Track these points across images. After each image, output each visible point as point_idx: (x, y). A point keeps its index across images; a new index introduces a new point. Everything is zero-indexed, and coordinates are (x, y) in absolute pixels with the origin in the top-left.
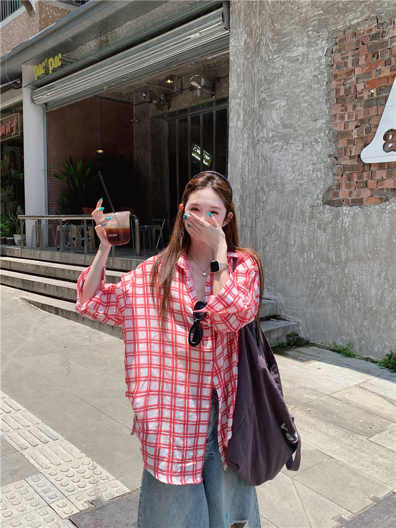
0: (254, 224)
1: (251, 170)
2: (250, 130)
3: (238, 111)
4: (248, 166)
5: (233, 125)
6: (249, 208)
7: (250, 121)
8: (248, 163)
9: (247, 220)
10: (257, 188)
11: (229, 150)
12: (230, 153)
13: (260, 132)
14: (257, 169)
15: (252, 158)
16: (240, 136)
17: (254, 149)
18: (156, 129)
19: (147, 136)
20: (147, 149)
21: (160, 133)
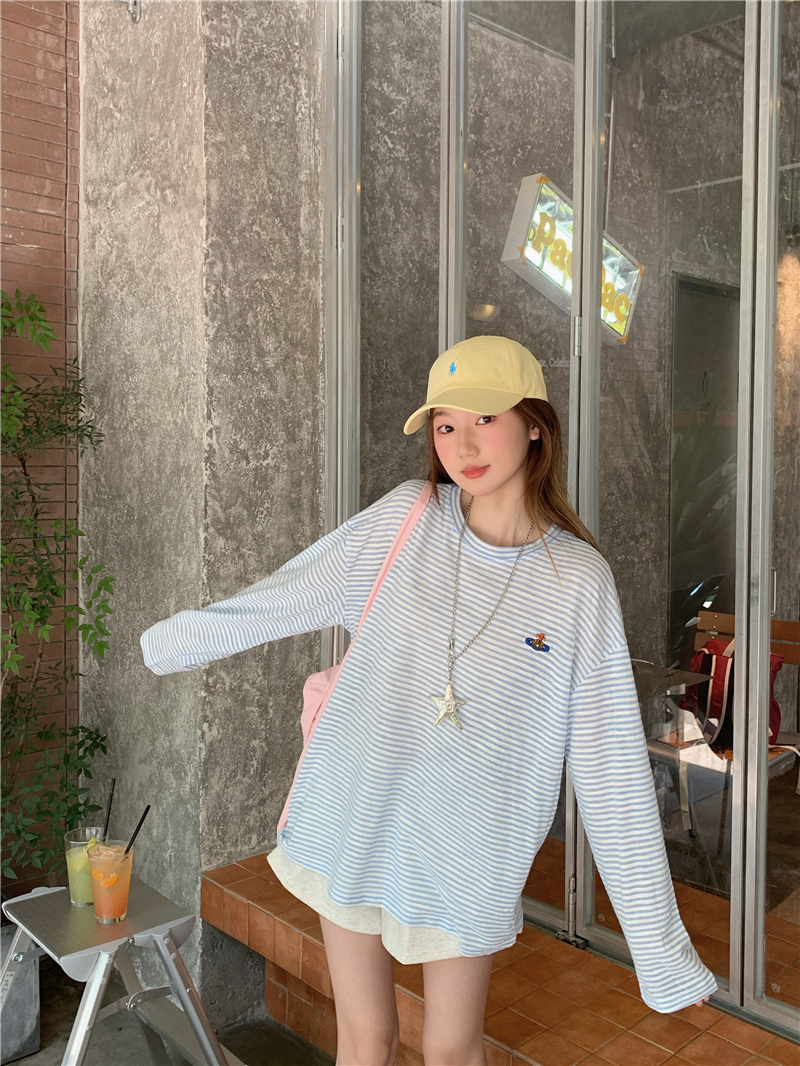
18: (252, 13)
19: (176, 80)
20: (174, 187)
21: (289, 58)
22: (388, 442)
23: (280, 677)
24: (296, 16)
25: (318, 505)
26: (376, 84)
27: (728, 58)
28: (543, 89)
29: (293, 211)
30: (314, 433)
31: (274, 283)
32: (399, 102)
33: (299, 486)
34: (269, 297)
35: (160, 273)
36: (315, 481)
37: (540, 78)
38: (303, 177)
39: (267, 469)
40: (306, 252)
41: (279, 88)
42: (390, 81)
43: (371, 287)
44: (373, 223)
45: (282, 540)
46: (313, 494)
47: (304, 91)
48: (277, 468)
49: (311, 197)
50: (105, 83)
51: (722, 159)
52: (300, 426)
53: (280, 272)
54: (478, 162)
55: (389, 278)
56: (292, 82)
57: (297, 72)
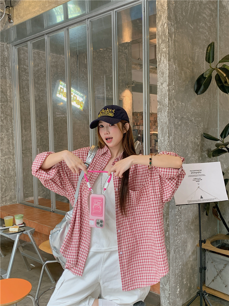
22: (28, 132)
23: (8, 175)
24: (5, 56)
25: (14, 143)
26: (22, 66)
27: (108, 50)
28: (61, 62)
29: (6, 92)
30: (12, 130)
32: (28, 69)
33: (9, 140)
36: (13, 139)
37: (60, 60)
38: (8, 85)
39: (2, 137)
40: (9, 99)
41: (2, 69)
42: (25, 65)
43: (23, 104)
44: (23, 92)
45: (6, 150)
46: (12, 141)
47: (7, 70)
48: (5, 137)
49: (10, 89)
51: (107, 71)
52: (9, 129)
53: (4, 103)
55: (27, 102)
56: (5, 68)
57: (6, 66)
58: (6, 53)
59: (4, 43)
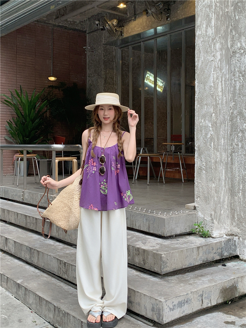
0: (229, 159)
1: (226, 89)
2: (223, 38)
3: (208, 16)
4: (222, 85)
5: (200, 33)
6: (224, 138)
7: (223, 29)
8: (221, 82)
9: (221, 155)
10: (232, 113)
11: (196, 64)
12: (198, 67)
13: (237, 41)
14: (232, 89)
15: (225, 75)
16: (210, 47)
17: (229, 63)
18: (108, 56)
19: (100, 63)
20: (100, 76)
21: (113, 60)
24: (113, 55)
31: (111, 87)
34: (110, 88)
35: (98, 86)
41: (111, 64)
43: (123, 86)
44: (123, 78)
50: (90, 62)
53: (112, 85)
54: (138, 69)
58: (114, 53)
59: (113, 47)
